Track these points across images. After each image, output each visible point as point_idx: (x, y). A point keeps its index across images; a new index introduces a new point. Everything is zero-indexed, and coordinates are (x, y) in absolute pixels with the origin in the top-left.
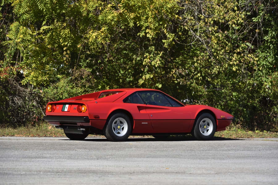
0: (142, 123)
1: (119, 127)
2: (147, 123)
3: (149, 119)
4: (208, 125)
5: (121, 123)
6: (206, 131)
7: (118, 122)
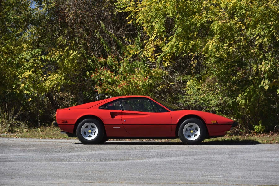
0: (114, 128)
1: (90, 131)
2: (119, 128)
3: (122, 124)
4: (197, 129)
5: (93, 127)
6: (194, 136)
7: (90, 127)
